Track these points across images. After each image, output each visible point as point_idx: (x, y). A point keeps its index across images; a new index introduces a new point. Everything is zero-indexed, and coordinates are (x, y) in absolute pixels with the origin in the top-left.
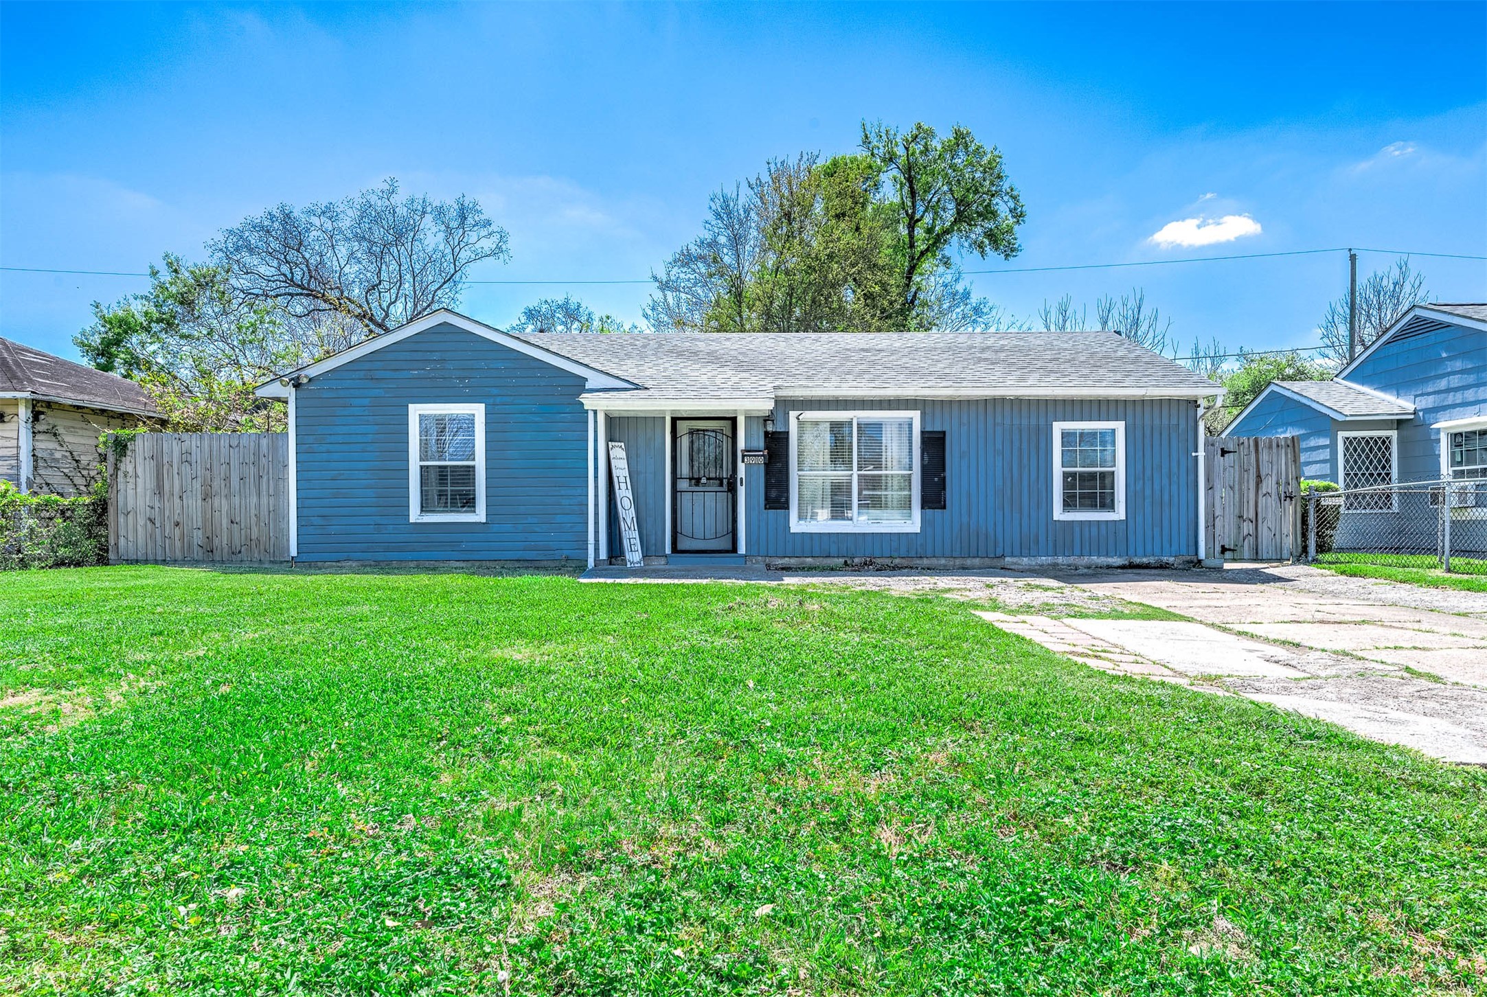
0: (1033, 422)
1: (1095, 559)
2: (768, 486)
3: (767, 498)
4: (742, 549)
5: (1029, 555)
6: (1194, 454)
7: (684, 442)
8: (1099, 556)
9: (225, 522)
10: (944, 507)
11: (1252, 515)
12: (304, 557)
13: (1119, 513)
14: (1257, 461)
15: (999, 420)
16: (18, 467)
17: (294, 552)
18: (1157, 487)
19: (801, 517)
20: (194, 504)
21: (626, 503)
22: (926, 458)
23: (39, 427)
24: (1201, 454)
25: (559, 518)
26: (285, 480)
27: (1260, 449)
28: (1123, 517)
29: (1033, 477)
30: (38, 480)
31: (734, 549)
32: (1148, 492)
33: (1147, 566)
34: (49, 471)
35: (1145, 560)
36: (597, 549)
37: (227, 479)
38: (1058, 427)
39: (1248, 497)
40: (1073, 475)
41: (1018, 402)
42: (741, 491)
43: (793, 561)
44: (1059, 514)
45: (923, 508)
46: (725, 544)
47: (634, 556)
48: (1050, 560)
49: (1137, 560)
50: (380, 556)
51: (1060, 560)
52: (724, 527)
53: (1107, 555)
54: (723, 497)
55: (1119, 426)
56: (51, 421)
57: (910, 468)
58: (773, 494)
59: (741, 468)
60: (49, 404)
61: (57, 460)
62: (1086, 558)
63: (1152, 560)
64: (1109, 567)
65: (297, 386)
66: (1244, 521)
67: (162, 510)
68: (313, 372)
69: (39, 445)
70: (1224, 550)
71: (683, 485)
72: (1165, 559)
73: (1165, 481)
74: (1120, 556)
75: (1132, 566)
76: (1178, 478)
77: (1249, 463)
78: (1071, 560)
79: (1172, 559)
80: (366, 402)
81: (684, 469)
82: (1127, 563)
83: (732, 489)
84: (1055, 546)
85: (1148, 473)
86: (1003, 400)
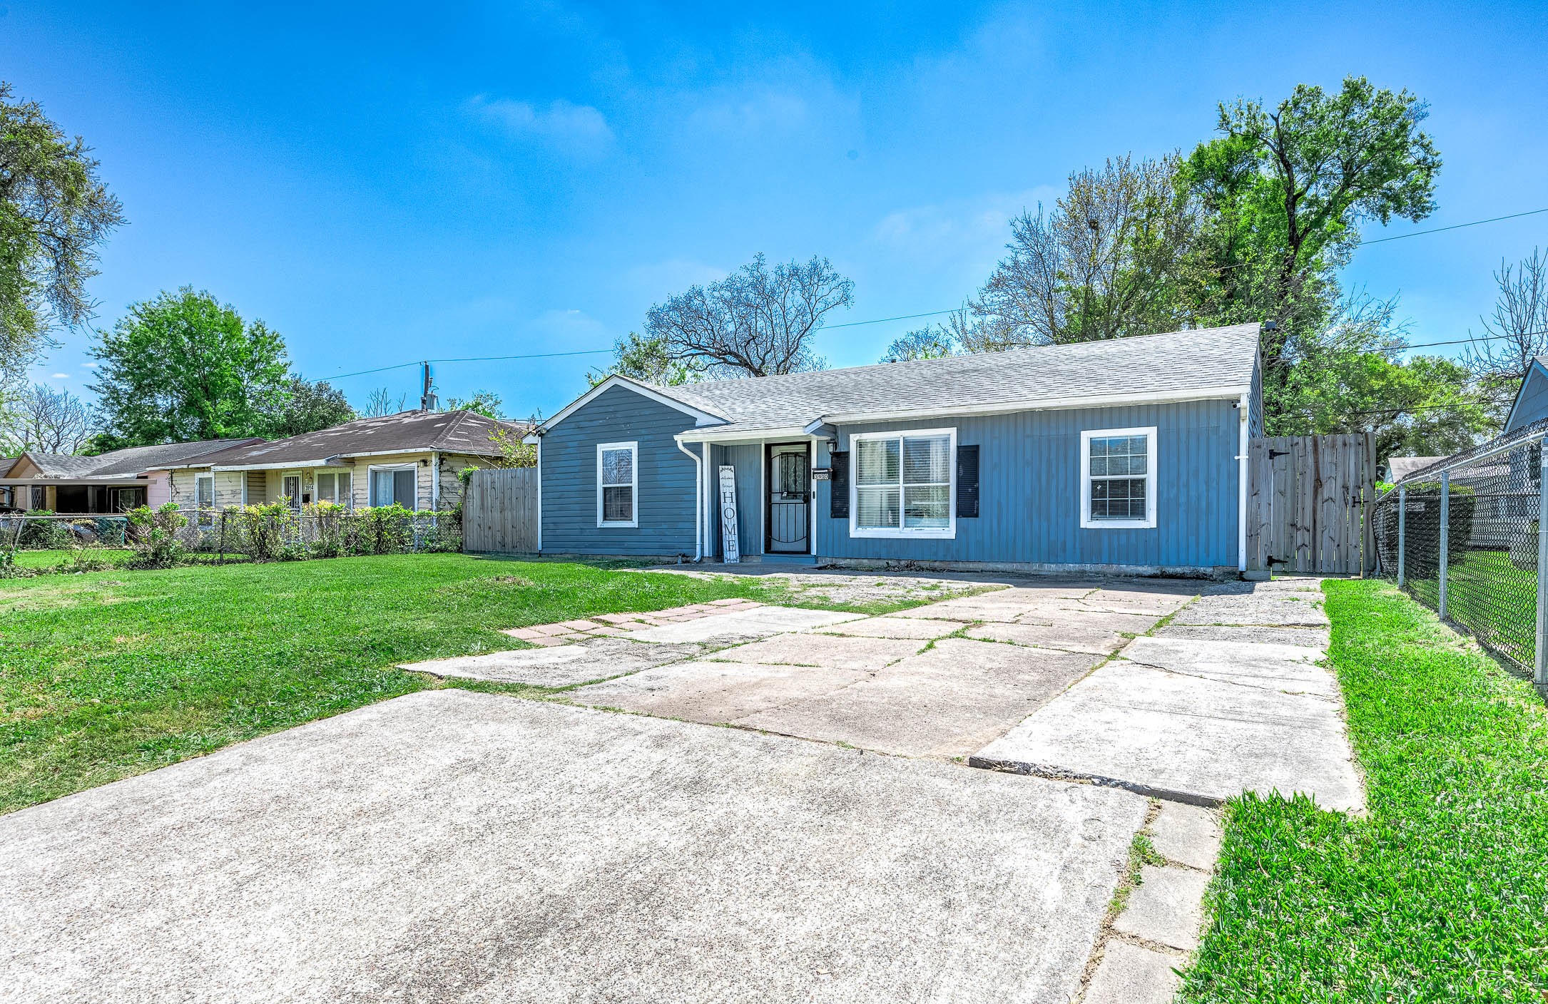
0: (1062, 432)
1: (1124, 568)
2: (834, 498)
3: (833, 508)
4: (814, 552)
5: (1056, 562)
6: (1236, 458)
7: (776, 463)
8: (1128, 565)
9: (510, 526)
10: (977, 516)
11: (1308, 522)
12: (545, 551)
13: (1151, 521)
14: (1316, 462)
15: (1028, 432)
16: (431, 493)
17: (540, 547)
18: (1193, 493)
19: (859, 524)
20: (497, 515)
21: (730, 513)
22: (961, 471)
23: (443, 468)
24: (1243, 457)
25: (680, 525)
26: (536, 499)
27: (1320, 450)
28: (1154, 526)
29: (1061, 486)
30: (443, 501)
31: (808, 551)
32: (1183, 499)
33: (1182, 577)
34: (451, 495)
35: (1179, 570)
36: (702, 549)
37: (510, 499)
38: (1086, 436)
39: (1303, 503)
40: (1103, 483)
41: (1046, 413)
42: (814, 502)
43: (853, 562)
44: (1086, 522)
45: (957, 516)
46: (801, 546)
47: (732, 555)
48: (1077, 567)
49: (1170, 570)
50: (582, 551)
51: (1088, 567)
52: (801, 532)
53: (1136, 564)
54: (801, 507)
55: (1151, 433)
56: (451, 464)
57: (948, 481)
58: (838, 504)
59: (814, 482)
60: (450, 455)
61: (455, 488)
62: (1115, 566)
63: (1187, 570)
64: (1139, 576)
65: (541, 435)
66: (1298, 530)
67: (484, 519)
68: (549, 426)
69: (443, 479)
70: (1271, 561)
71: (776, 498)
72: (1202, 569)
73: (1203, 487)
74: (1151, 565)
75: (1164, 576)
76: (1218, 484)
77: (1305, 465)
78: (1099, 567)
79: (1209, 570)
80: (575, 444)
81: (776, 485)
82: (1159, 572)
83: (807, 500)
84: (1082, 554)
85: (1183, 478)
86: (1032, 412)
